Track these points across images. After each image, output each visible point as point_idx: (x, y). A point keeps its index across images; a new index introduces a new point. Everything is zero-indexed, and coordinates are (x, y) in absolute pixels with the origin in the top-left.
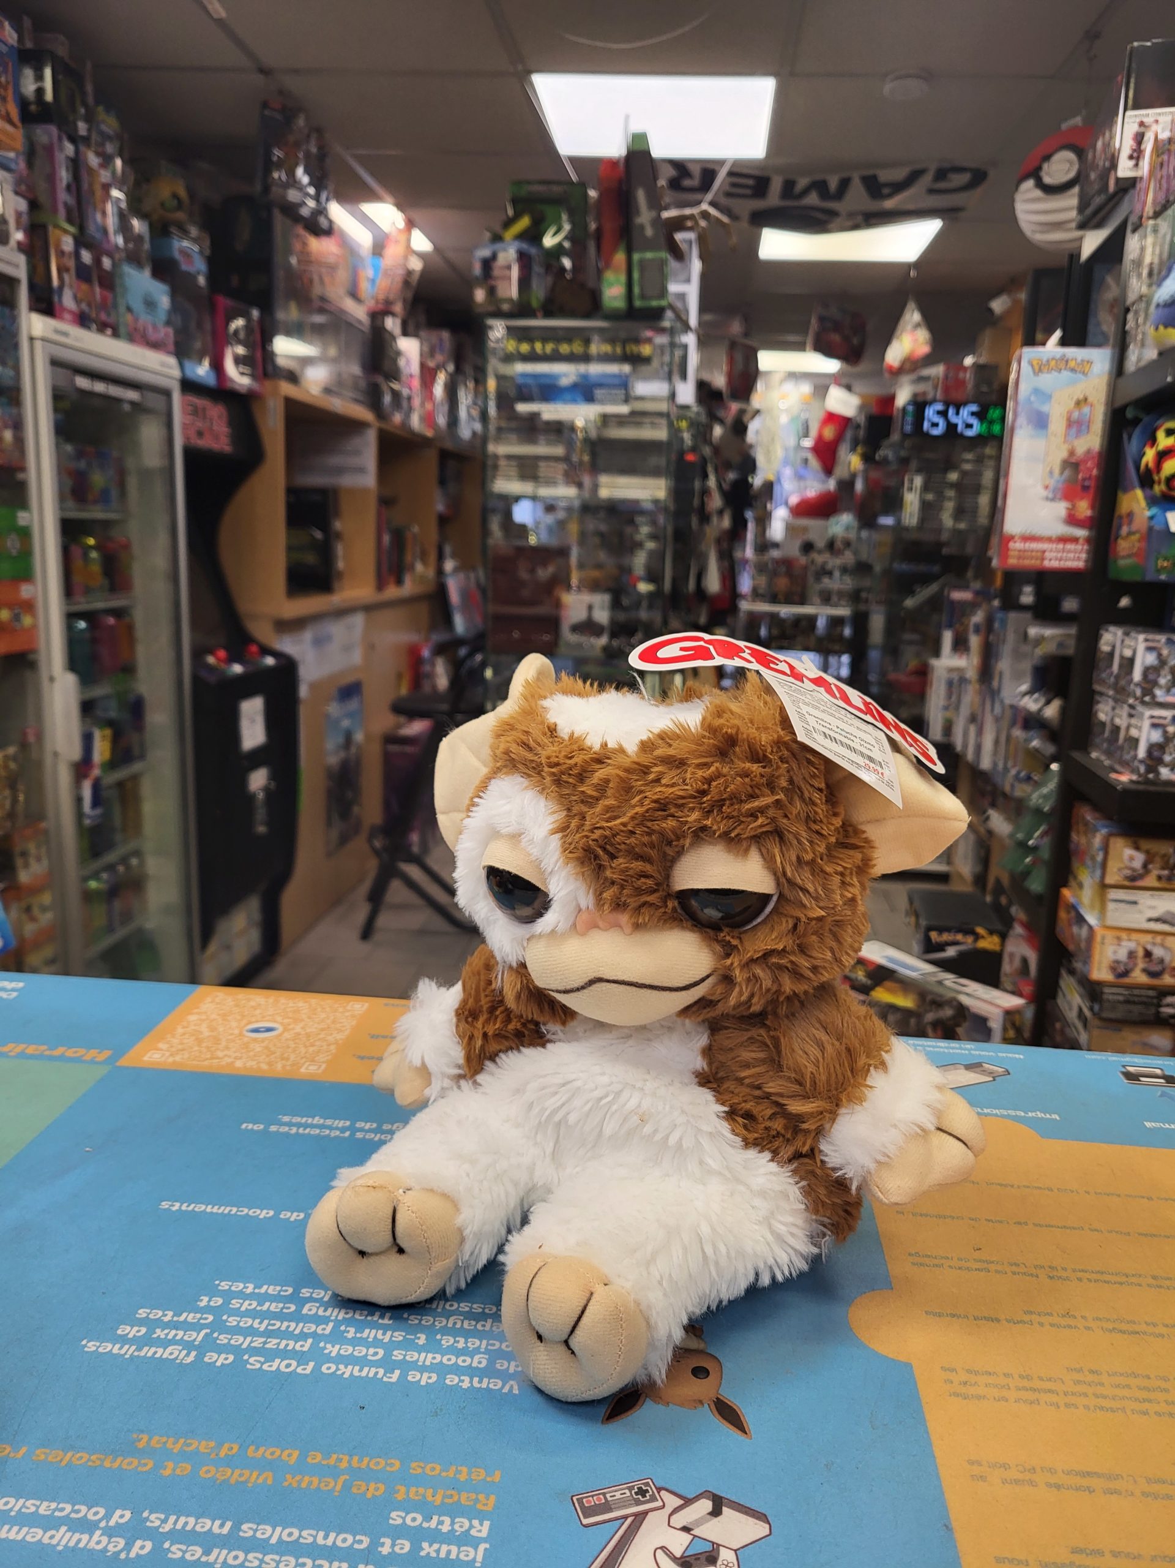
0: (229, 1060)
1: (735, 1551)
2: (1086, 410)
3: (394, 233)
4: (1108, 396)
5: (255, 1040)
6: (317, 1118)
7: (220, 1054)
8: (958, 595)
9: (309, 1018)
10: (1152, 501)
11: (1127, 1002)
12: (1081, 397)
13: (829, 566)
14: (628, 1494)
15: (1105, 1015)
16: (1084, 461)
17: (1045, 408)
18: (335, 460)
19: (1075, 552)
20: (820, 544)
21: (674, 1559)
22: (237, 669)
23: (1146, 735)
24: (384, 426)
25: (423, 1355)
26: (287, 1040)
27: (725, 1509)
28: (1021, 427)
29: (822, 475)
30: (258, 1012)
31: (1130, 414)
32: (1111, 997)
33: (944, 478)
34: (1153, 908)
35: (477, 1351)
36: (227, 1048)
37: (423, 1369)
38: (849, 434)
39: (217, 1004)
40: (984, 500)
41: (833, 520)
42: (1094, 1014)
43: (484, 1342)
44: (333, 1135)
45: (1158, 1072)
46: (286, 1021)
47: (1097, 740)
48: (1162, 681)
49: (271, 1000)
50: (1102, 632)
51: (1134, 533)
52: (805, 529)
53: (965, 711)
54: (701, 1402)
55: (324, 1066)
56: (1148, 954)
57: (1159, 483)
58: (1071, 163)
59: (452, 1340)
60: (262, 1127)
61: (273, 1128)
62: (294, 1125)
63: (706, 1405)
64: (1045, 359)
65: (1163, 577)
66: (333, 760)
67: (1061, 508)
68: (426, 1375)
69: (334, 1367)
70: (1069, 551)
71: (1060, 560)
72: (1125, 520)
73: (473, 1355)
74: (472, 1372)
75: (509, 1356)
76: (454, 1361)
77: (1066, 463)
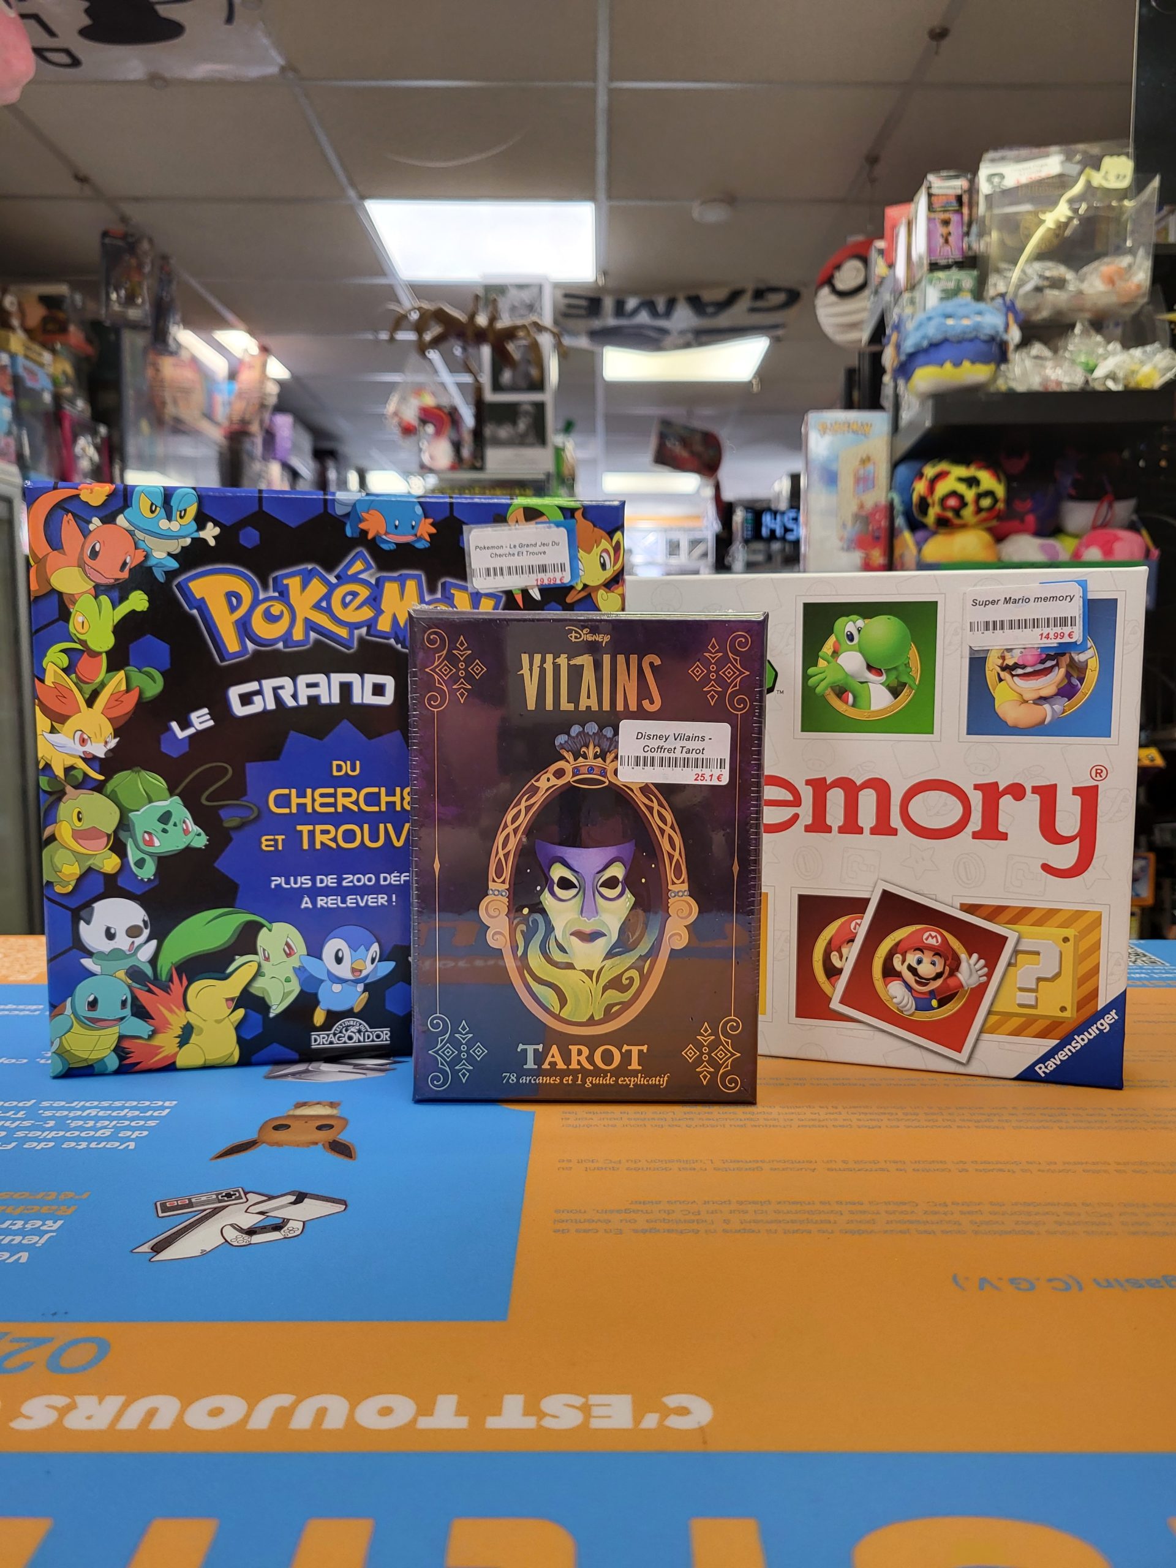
1: (304, 1222)
2: (870, 467)
3: (247, 359)
12: (864, 456)
14: (214, 1197)
16: (873, 514)
17: (834, 467)
21: (241, 1230)
25: (48, 1132)
27: (306, 1200)
28: (814, 484)
35: (105, 1127)
37: (45, 1140)
43: (114, 1123)
44: (22, 1013)
54: (316, 1143)
58: (858, 270)
59: (81, 1123)
63: (320, 1145)
64: (829, 425)
67: (857, 556)
68: (42, 1145)
73: (97, 1130)
74: (90, 1140)
75: (134, 1129)
76: (77, 1133)
77: (857, 517)
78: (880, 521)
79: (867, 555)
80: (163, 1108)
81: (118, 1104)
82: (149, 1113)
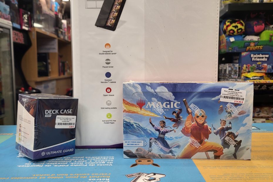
1: (159, 179)
10: (226, 36)
14: (136, 174)
18: (48, 47)
21: (147, 180)
22: (27, 92)
24: (59, 39)
27: (156, 174)
31: (220, 20)
37: (92, 164)
43: (104, 161)
48: (233, 73)
50: (219, 65)
51: (224, 43)
57: (228, 32)
59: (97, 161)
63: (151, 164)
65: (230, 51)
69: (73, 165)
73: (102, 162)
74: (102, 164)
75: (109, 162)
76: (98, 163)
80: (112, 158)
81: (101, 157)
82: (110, 159)
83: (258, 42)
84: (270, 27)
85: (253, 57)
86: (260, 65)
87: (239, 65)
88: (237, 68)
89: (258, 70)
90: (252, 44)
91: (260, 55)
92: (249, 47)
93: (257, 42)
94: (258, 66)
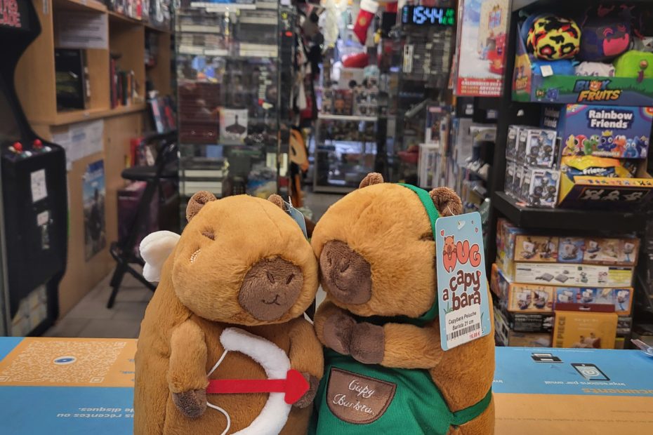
0: (46, 379)
2: (499, 12)
4: (509, 5)
5: (61, 366)
6: (101, 408)
7: (39, 375)
8: (433, 110)
9: (92, 352)
10: (533, 60)
11: (527, 322)
12: (496, 5)
13: (365, 94)
15: (516, 329)
16: (499, 39)
17: (478, 11)
18: (84, 33)
19: (495, 87)
20: (360, 82)
22: (29, 154)
23: (534, 183)
24: (111, 13)
26: (80, 365)
28: (466, 20)
29: (360, 45)
30: (60, 351)
31: (521, 14)
32: (519, 320)
33: (425, 47)
34: (539, 272)
36: (44, 371)
38: (373, 22)
39: (37, 347)
40: (445, 59)
41: (366, 69)
42: (511, 329)
44: (111, 416)
45: (550, 355)
46: (79, 355)
47: (509, 186)
48: (540, 154)
49: (68, 343)
50: (509, 129)
51: (525, 77)
52: (351, 74)
53: (439, 172)
55: (103, 378)
56: (537, 296)
57: (537, 51)
60: (69, 415)
61: (76, 415)
62: (88, 412)
65: (540, 100)
66: (88, 206)
67: (487, 63)
70: (493, 86)
71: (488, 91)
72: (520, 70)
77: (489, 40)
78: (502, 43)
79: (494, 64)
83: (609, 80)
84: (642, 44)
85: (594, 117)
86: (610, 138)
87: (558, 135)
88: (551, 141)
89: (602, 149)
90: (594, 85)
91: (613, 112)
92: (587, 92)
93: (608, 82)
94: (603, 141)
